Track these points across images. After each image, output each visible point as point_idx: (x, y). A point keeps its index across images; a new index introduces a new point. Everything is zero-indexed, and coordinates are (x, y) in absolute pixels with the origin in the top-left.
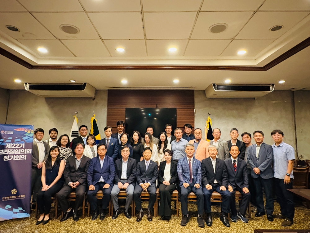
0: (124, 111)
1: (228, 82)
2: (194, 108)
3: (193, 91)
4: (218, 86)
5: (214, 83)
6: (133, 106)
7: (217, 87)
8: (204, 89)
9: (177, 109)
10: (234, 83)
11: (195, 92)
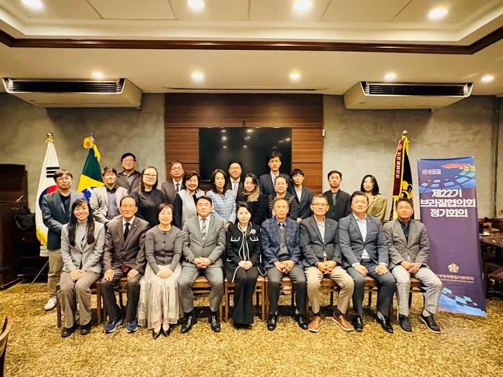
0: (195, 133)
1: (390, 77)
2: (322, 128)
3: (322, 95)
4: (370, 86)
5: (363, 81)
6: (209, 125)
7: (368, 88)
8: (341, 94)
9: (293, 130)
10: (402, 81)
11: (324, 98)
